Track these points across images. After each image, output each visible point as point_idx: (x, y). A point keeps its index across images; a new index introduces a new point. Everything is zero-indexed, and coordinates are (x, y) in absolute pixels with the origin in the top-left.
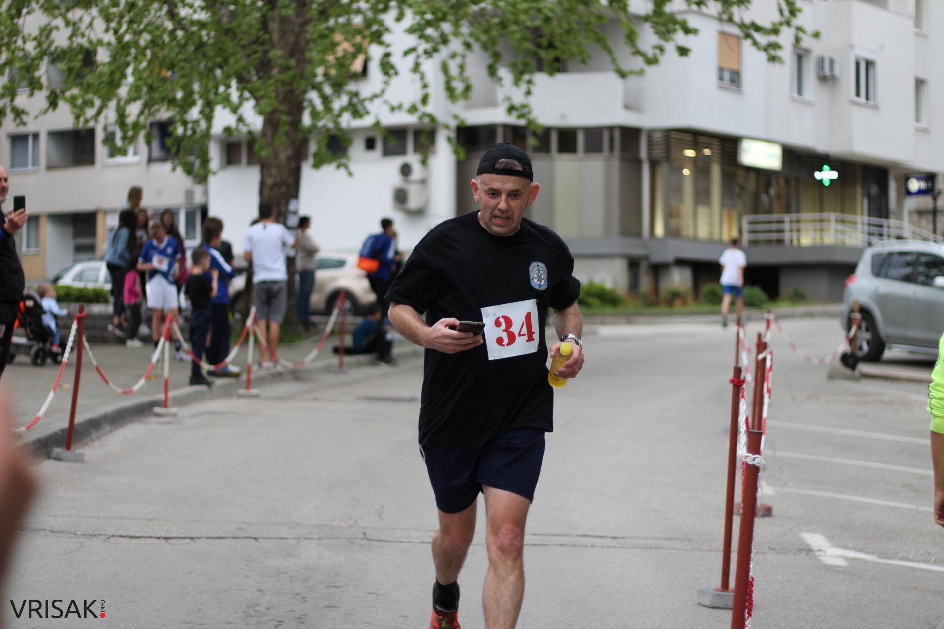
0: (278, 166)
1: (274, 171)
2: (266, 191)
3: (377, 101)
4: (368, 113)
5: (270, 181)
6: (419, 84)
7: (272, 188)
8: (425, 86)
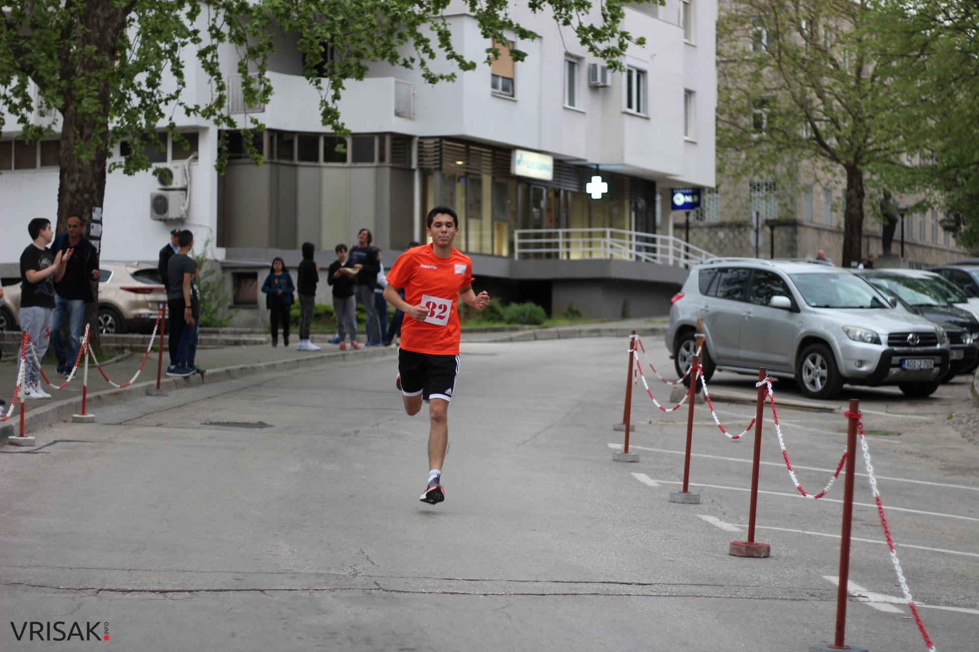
0: (81, 171)
1: (76, 176)
2: (68, 197)
3: (172, 103)
4: (162, 115)
5: (72, 187)
6: (215, 85)
7: (73, 195)
8: (221, 88)
